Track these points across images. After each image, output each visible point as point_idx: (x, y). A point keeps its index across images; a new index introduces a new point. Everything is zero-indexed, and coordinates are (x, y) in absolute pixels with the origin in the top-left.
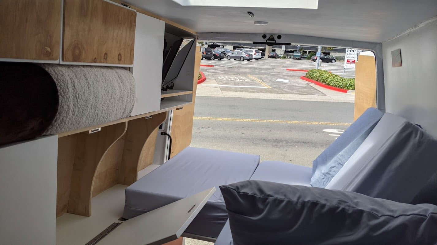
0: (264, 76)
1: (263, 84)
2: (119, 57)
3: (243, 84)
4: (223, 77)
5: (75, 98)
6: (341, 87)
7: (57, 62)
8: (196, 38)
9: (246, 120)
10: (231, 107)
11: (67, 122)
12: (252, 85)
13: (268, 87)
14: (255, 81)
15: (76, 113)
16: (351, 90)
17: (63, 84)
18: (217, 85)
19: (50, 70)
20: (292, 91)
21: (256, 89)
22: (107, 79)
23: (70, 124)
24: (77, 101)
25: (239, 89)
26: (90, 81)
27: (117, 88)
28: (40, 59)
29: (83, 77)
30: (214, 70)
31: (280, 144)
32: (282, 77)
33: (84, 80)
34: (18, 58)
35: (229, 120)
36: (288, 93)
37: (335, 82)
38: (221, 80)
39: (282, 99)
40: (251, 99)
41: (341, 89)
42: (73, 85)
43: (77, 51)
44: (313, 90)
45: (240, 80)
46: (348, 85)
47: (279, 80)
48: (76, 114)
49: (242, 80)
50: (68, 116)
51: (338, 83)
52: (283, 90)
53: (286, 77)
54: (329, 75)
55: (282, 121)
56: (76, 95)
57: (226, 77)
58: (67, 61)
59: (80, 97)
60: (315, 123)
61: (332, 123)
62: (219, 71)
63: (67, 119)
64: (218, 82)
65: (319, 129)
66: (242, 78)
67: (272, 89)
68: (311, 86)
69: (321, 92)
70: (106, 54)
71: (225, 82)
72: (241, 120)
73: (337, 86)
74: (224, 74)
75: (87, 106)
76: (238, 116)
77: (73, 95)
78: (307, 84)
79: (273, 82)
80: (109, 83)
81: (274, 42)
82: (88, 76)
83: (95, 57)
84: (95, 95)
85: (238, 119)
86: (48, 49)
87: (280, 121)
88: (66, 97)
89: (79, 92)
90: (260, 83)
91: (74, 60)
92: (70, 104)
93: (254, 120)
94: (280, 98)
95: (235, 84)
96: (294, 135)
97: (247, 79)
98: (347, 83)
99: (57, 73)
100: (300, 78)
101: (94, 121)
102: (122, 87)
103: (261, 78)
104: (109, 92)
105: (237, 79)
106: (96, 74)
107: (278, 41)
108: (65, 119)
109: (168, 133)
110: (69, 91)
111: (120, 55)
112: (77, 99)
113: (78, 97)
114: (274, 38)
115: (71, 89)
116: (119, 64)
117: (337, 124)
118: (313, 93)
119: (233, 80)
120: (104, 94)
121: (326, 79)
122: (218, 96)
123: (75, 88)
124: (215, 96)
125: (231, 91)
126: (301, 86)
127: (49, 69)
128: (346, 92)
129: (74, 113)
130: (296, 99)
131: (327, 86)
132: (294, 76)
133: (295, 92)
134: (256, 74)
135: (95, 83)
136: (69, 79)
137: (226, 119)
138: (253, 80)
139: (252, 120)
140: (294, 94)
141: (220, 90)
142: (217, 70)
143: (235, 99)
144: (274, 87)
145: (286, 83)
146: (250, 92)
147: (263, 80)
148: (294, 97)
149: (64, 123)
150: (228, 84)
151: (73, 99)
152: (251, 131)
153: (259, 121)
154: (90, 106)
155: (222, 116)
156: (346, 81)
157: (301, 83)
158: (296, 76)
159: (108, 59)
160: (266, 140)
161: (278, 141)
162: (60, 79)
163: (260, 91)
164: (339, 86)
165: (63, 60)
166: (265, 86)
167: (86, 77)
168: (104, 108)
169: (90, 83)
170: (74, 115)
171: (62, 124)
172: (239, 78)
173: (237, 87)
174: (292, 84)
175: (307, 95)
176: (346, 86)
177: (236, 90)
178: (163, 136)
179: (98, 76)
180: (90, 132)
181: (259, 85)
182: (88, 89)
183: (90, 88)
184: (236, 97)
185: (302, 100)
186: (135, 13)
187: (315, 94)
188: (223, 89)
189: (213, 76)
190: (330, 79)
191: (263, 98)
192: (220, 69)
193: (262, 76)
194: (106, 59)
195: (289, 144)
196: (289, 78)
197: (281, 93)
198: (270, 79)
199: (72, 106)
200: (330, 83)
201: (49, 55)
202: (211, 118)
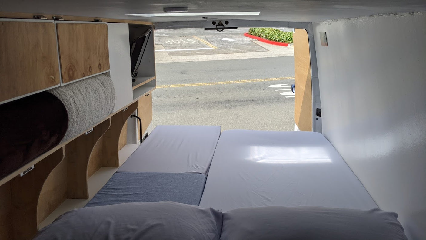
0: (209, 37)
1: (209, 45)
2: (100, 66)
3: (190, 47)
4: (169, 41)
5: (77, 111)
6: (282, 42)
7: (59, 85)
8: (153, 28)
9: (198, 84)
10: (182, 72)
11: (73, 132)
12: (199, 47)
13: (214, 48)
14: (201, 43)
15: (79, 122)
16: (291, 43)
17: (67, 103)
18: (165, 50)
19: (55, 93)
20: (237, 50)
21: (203, 50)
22: (94, 88)
23: (75, 132)
24: (79, 114)
25: (187, 53)
26: (84, 94)
27: (103, 94)
28: (48, 87)
29: (78, 92)
30: (159, 34)
31: (232, 104)
32: (227, 36)
33: (80, 94)
34: (35, 91)
35: (182, 86)
36: (234, 52)
37: (276, 37)
38: (168, 44)
39: (229, 59)
40: (200, 62)
41: (282, 43)
42: (74, 102)
43: (71, 72)
44: (257, 47)
45: (187, 43)
46: (288, 39)
47: (224, 39)
48: (79, 124)
49: (188, 43)
50: (74, 127)
51: (279, 37)
52: (229, 50)
53: (230, 36)
54: (270, 30)
55: (231, 82)
56: (77, 109)
57: (172, 40)
58: (65, 82)
59: (80, 110)
60: (261, 80)
61: (277, 79)
62: (164, 35)
63: (73, 129)
64: (166, 47)
65: (265, 86)
66: (188, 40)
67: (219, 49)
68: (255, 43)
69: (264, 48)
70: (90, 67)
71: (172, 46)
72: (194, 85)
73: (278, 41)
74: (170, 37)
75: (86, 116)
76: (190, 81)
77: (75, 110)
78: (251, 41)
79: (219, 42)
80: (97, 91)
81: (223, 27)
82: (81, 90)
83: (83, 73)
84: (89, 105)
85: (190, 85)
86: (53, 77)
87: (230, 82)
88: (71, 112)
89: (79, 106)
90: (206, 44)
91: (70, 80)
92: (74, 117)
93: (205, 84)
94: (227, 58)
95: (182, 48)
96: (244, 94)
97: (194, 41)
98: (287, 37)
99: (61, 94)
100: (244, 35)
101: (90, 125)
102: (105, 92)
103: (206, 39)
104: (98, 99)
105: (184, 42)
106: (86, 86)
107: (226, 26)
108: (72, 129)
109: (137, 115)
110: (72, 107)
111: (100, 64)
112: (78, 112)
113: (78, 110)
114: (222, 24)
115: (73, 106)
116: (100, 72)
117: (281, 78)
118: (258, 49)
119: (179, 43)
120: (95, 102)
121: (268, 35)
122: (167, 62)
123: (75, 104)
124: (165, 62)
125: (179, 55)
126: (245, 44)
127: (53, 92)
128: (286, 45)
129: (78, 123)
130: (242, 58)
131: (269, 41)
132: (237, 33)
133: (240, 51)
134: (202, 35)
135: (87, 95)
136: (70, 97)
137: (179, 86)
138: (199, 42)
139: (204, 84)
140: (240, 53)
141: (169, 56)
142: (161, 33)
143: (185, 63)
144: (220, 48)
145: (231, 42)
146: (198, 54)
147: (209, 41)
148: (240, 56)
149: (71, 133)
150: (176, 48)
151: (76, 113)
152: (205, 95)
153: (211, 84)
154: (87, 115)
155: (174, 82)
156: (286, 35)
157: (245, 41)
158: (239, 33)
159: (92, 71)
160: (219, 102)
161: (230, 102)
162: (64, 99)
163: (208, 53)
164: (280, 41)
165: (63, 83)
166: (212, 47)
167: (80, 92)
168: (96, 112)
169: (84, 96)
170: (77, 125)
171: (70, 133)
172: (185, 41)
173: (185, 51)
174: (237, 42)
175: (251, 52)
176: (286, 40)
177: (184, 54)
178: (133, 118)
179: (88, 88)
180: (86, 134)
181: (206, 47)
182: (84, 102)
183: (85, 101)
184: (185, 61)
185: (247, 58)
186: (107, 25)
187: (259, 51)
188: (171, 54)
189: (159, 41)
190: (271, 35)
191: (211, 60)
192: (164, 32)
193: (207, 36)
194: (91, 72)
195: (240, 104)
196: (233, 36)
197: (228, 53)
198: (215, 39)
199: (75, 119)
200: (271, 38)
201: (53, 82)
202: (165, 86)
